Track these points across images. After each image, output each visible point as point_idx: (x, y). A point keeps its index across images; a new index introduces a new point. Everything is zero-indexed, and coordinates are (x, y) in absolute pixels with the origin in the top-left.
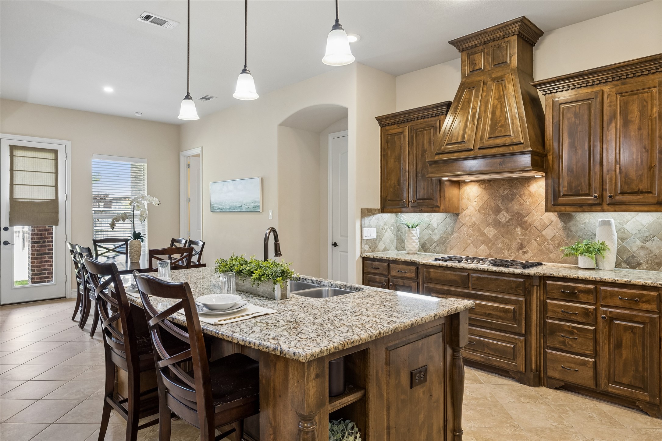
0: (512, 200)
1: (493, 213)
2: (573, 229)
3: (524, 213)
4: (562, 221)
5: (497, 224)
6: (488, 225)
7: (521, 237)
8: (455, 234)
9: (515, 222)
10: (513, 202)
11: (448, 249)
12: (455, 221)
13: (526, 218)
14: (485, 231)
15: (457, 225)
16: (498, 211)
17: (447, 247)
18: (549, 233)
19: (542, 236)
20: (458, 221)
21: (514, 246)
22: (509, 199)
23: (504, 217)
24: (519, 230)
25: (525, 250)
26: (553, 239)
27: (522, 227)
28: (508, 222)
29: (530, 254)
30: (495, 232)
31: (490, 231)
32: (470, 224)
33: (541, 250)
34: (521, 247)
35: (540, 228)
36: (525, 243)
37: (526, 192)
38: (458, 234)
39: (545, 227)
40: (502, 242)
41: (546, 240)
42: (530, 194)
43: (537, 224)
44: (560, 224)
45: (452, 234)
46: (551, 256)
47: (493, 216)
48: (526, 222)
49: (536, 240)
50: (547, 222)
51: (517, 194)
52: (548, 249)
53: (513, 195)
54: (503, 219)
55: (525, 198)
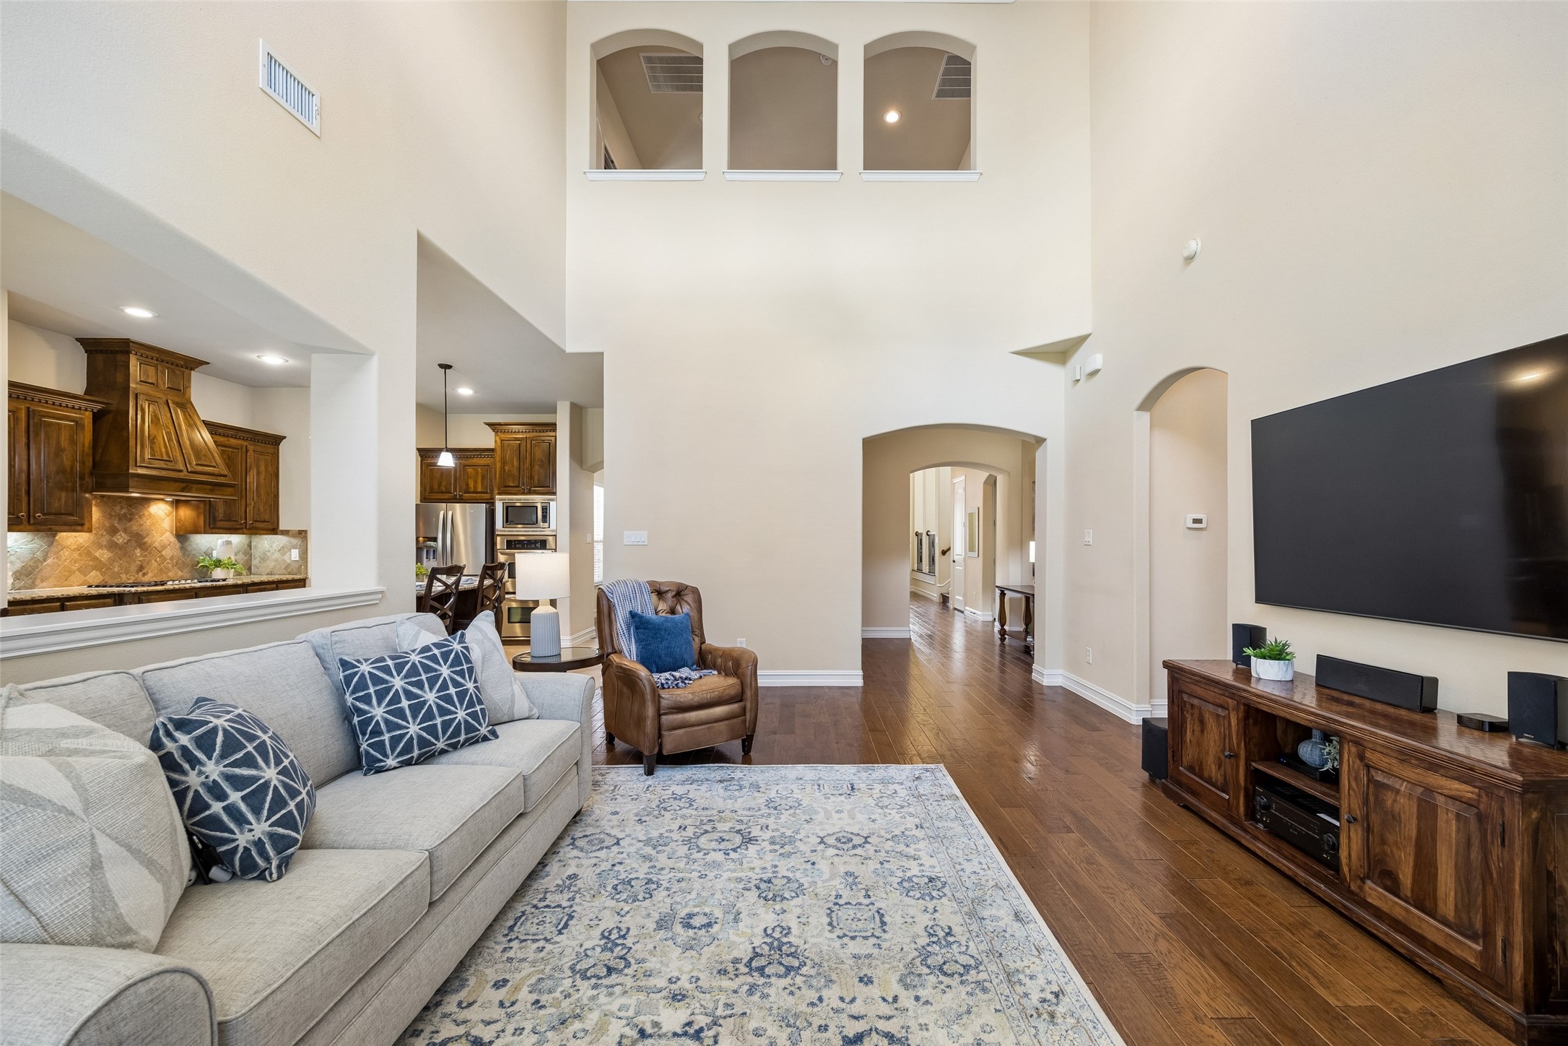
0: (130, 520)
1: (108, 533)
2: (189, 548)
3: (144, 533)
4: (179, 541)
5: (112, 546)
6: (100, 547)
7: (141, 559)
8: (49, 561)
9: (133, 543)
10: (131, 523)
11: (38, 581)
12: (51, 544)
13: (146, 540)
14: (97, 554)
15: (53, 549)
16: (113, 531)
17: (36, 578)
18: (167, 553)
19: (162, 555)
20: (55, 543)
21: (133, 568)
22: (129, 518)
23: (121, 538)
24: (138, 552)
25: (145, 571)
26: (172, 558)
27: (142, 549)
28: (127, 543)
29: (150, 575)
30: (110, 555)
31: (103, 554)
32: (75, 547)
33: (161, 570)
34: (141, 568)
35: (159, 549)
36: (145, 564)
37: (146, 513)
38: (55, 561)
39: (164, 547)
40: (120, 566)
41: (165, 559)
42: (150, 514)
43: (156, 544)
44: (178, 545)
45: (45, 560)
46: (170, 574)
47: (108, 537)
48: (145, 543)
49: (156, 561)
50: (167, 542)
51: (137, 514)
52: (167, 569)
53: (132, 514)
54: (121, 541)
55: (145, 519)
